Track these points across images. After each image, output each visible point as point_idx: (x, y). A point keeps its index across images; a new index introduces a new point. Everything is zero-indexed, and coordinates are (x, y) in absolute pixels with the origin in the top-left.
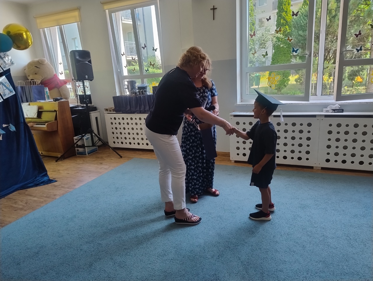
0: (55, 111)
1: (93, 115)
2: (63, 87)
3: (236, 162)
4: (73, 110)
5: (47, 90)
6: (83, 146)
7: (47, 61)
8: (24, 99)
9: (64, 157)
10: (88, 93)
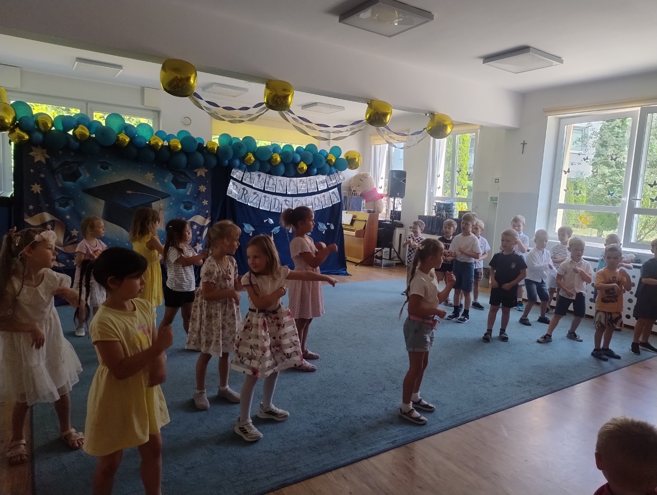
0: (366, 221)
1: (398, 231)
2: (379, 200)
4: (381, 223)
5: (364, 202)
6: (381, 258)
7: (371, 175)
8: (344, 207)
9: (362, 264)
10: (399, 209)
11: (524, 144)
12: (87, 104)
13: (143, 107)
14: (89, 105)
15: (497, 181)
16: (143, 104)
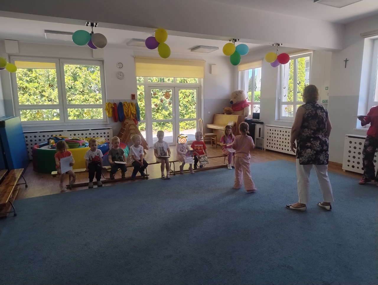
1: (258, 126)
3: (346, 171)
10: (259, 112)
11: (346, 61)
12: (59, 60)
13: (92, 58)
14: (61, 60)
15: (327, 88)
16: (93, 57)
